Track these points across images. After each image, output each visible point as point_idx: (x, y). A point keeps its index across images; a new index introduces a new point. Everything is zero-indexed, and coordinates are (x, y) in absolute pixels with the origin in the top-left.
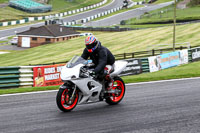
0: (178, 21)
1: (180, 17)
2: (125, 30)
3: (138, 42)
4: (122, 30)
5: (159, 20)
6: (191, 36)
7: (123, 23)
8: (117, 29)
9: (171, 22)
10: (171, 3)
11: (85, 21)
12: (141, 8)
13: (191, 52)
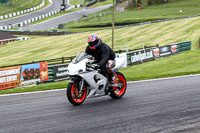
0: (117, 24)
1: (118, 20)
2: (63, 33)
3: (76, 46)
4: (60, 34)
5: (98, 24)
6: (130, 39)
7: (60, 26)
8: (54, 33)
9: (109, 25)
10: (109, 6)
11: (22, 24)
12: (79, 11)
13: (130, 55)
